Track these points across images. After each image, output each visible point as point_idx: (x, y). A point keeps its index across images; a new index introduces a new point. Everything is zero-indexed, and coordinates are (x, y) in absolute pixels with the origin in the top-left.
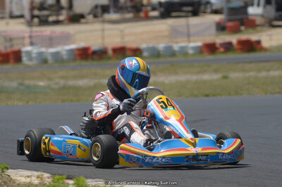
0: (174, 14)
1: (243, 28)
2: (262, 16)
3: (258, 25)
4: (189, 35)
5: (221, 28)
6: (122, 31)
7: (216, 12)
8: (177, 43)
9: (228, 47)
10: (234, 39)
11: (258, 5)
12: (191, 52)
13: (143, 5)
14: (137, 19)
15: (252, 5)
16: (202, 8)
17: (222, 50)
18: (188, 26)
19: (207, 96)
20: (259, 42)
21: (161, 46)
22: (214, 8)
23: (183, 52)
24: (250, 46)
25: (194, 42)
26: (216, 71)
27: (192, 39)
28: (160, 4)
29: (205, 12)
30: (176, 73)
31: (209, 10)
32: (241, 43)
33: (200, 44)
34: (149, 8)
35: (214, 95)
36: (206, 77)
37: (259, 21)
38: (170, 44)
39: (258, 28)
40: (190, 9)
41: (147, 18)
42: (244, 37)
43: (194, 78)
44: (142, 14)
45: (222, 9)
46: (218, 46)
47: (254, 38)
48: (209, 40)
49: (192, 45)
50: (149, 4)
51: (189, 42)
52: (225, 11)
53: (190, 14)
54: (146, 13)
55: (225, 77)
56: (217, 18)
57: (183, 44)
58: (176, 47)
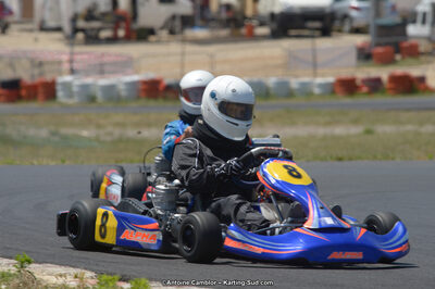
0: (293, 32)
1: (398, 57)
2: (429, 39)
3: (422, 54)
4: (315, 65)
5: (365, 55)
6: (212, 56)
7: (357, 31)
8: (296, 76)
9: (375, 85)
10: (384, 73)
11: (424, 22)
12: (317, 91)
13: (245, 18)
14: (236, 38)
15: (414, 22)
16: (337, 24)
17: (365, 89)
18: (314, 51)
19: (340, 159)
20: (422, 79)
21: (271, 81)
22: (356, 24)
23: (305, 91)
24: (408, 85)
25: (323, 76)
26: (355, 122)
27: (319, 71)
28: (273, 16)
29: (340, 31)
30: (293, 124)
31: (347, 27)
32: (395, 79)
33: (331, 79)
34: (255, 22)
35: (351, 159)
36: (339, 130)
37: (424, 46)
38: (286, 79)
39: (423, 58)
40: (317, 24)
41: (252, 37)
42: (399, 70)
43: (321, 131)
44: (244, 31)
45: (368, 26)
46: (358, 82)
47: (415, 72)
48: (346, 74)
49: (319, 80)
50: (256, 15)
51: (315, 75)
52: (372, 29)
53: (317, 33)
54: (251, 29)
55: (369, 132)
56: (360, 40)
57: (306, 79)
58: (294, 83)
